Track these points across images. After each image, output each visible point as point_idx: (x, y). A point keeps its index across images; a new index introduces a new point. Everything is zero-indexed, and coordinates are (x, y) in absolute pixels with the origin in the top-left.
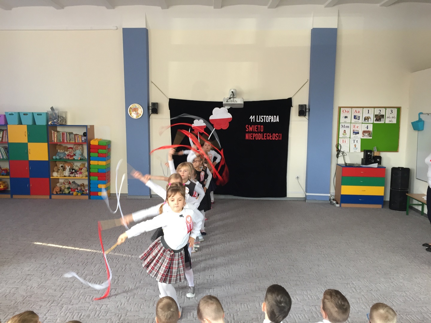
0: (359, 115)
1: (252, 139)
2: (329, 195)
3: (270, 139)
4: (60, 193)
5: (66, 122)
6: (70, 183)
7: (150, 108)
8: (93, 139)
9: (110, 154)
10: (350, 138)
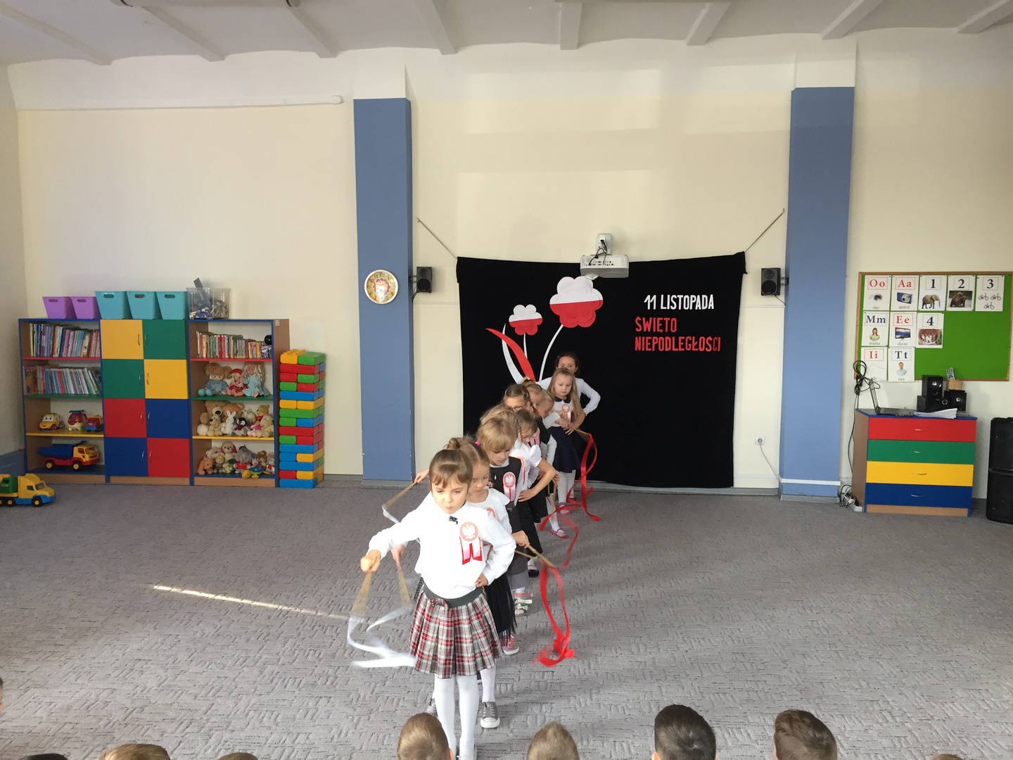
0: (909, 292)
1: (650, 350)
2: (838, 483)
3: (694, 349)
4: (213, 473)
5: (227, 312)
6: (234, 450)
7: (415, 279)
8: (286, 352)
9: (324, 384)
10: (888, 346)
